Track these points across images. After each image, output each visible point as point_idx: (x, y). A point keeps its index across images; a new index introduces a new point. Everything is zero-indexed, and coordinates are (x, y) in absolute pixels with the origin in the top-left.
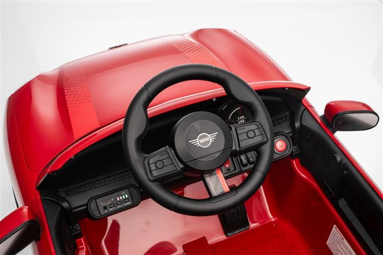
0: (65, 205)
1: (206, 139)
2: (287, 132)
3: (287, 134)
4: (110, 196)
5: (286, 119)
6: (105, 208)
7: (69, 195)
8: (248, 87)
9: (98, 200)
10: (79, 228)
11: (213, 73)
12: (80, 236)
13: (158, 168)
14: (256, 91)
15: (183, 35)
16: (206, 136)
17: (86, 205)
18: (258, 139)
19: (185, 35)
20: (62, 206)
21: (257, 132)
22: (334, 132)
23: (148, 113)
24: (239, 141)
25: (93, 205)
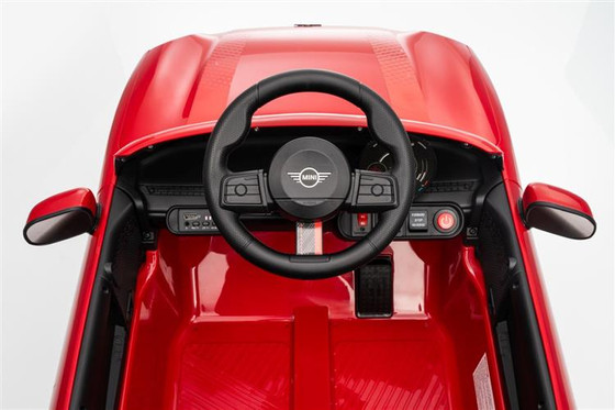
0: (139, 204)
1: (312, 177)
2: (462, 205)
3: (462, 209)
4: (198, 211)
5: (470, 187)
6: (187, 224)
7: (151, 193)
8: (399, 124)
9: (181, 212)
10: (152, 238)
11: (355, 90)
12: (153, 248)
13: (237, 194)
14: (409, 133)
15: (395, 32)
16: (313, 173)
17: (166, 212)
18: (385, 200)
19: (399, 35)
20: (134, 204)
21: (388, 190)
22: (528, 228)
23: (253, 121)
24: (358, 194)
25: (173, 215)
